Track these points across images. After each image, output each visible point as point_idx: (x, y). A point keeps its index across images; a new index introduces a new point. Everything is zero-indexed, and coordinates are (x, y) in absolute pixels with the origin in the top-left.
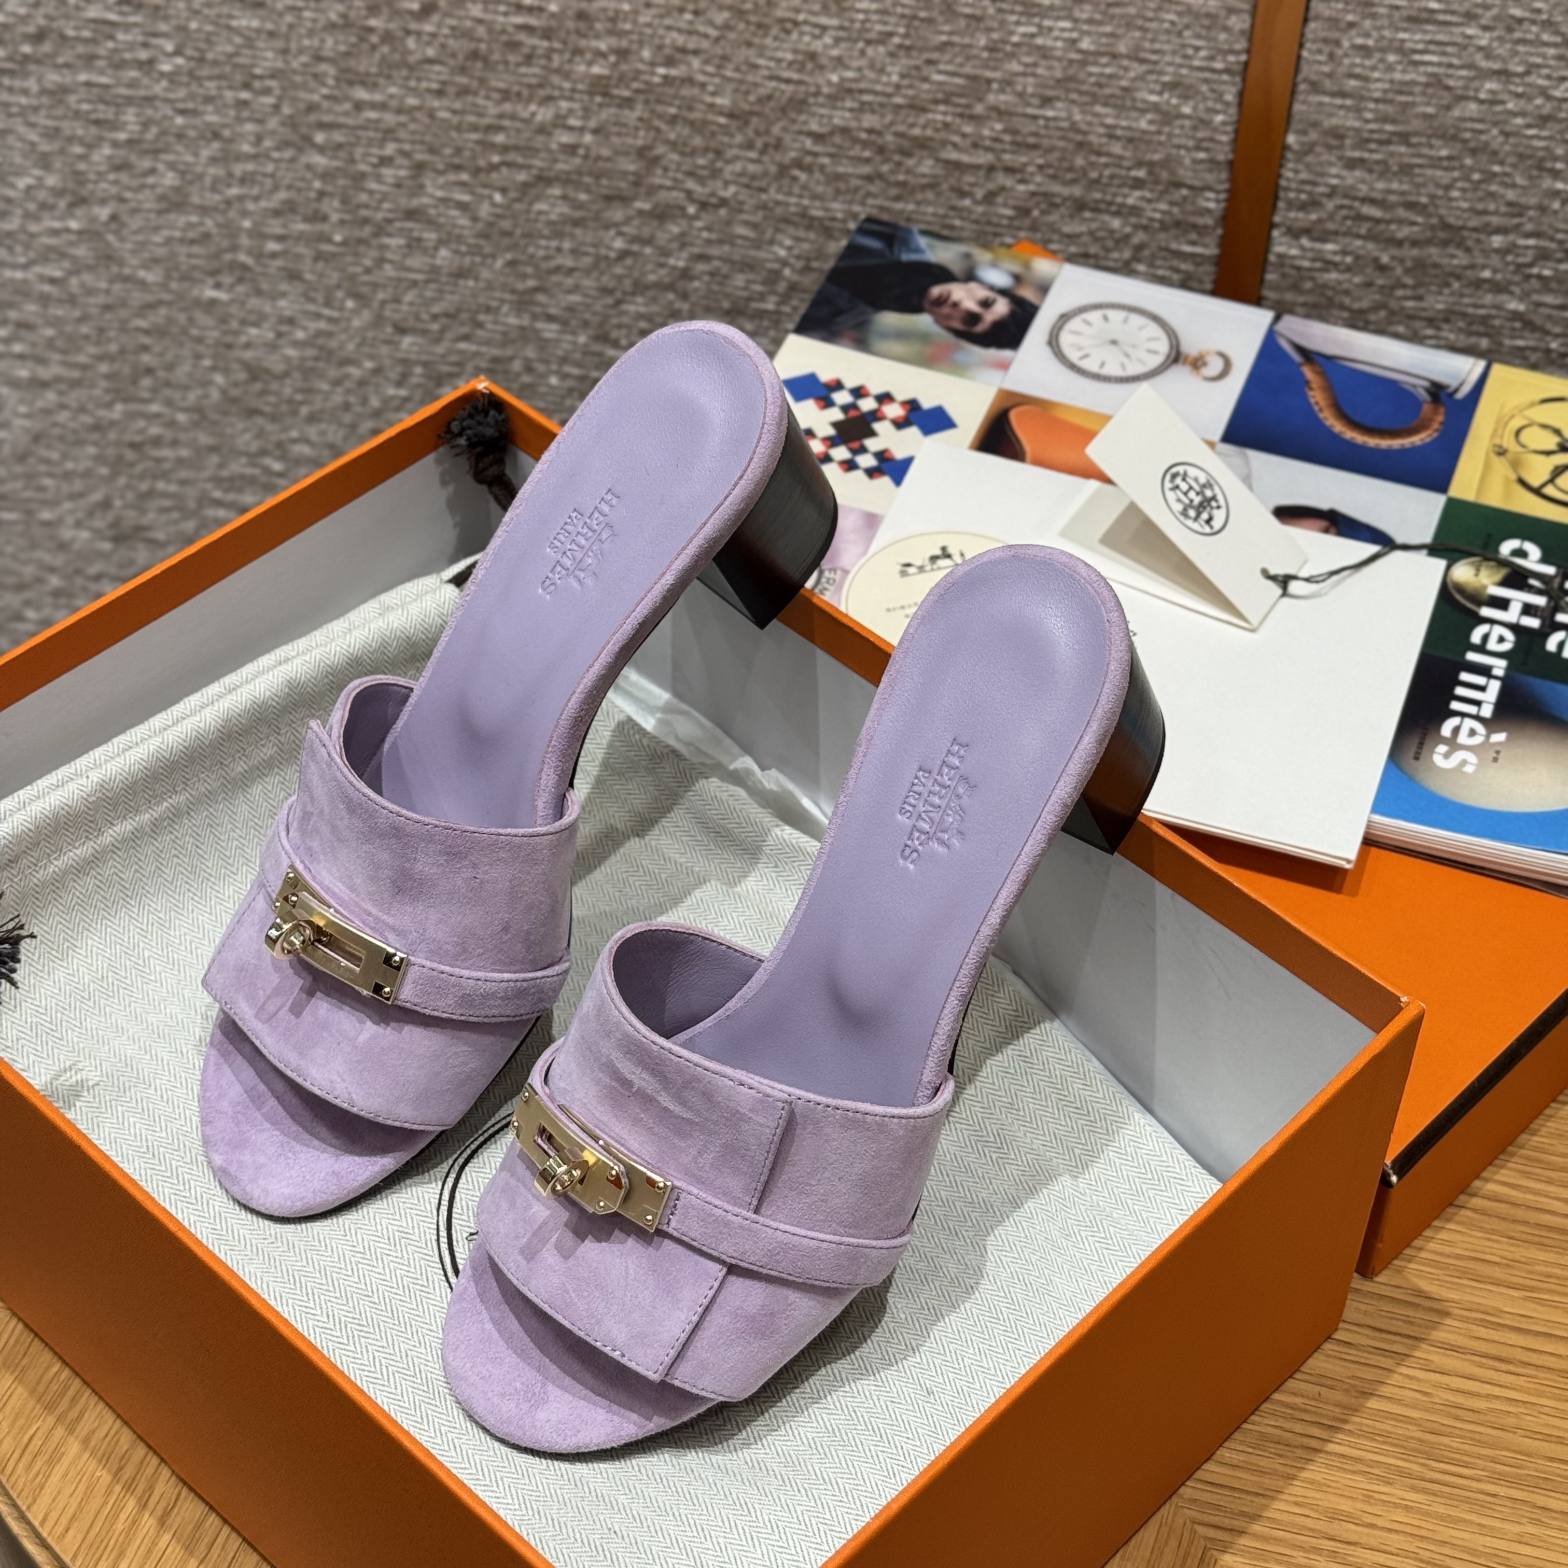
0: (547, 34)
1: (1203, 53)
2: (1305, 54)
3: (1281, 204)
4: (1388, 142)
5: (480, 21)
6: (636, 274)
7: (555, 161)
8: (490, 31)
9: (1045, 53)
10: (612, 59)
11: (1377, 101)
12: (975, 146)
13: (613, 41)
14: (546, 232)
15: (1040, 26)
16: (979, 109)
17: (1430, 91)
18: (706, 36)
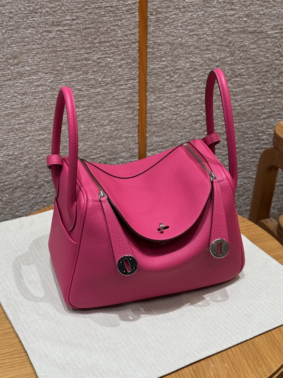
0: (15, 159)
1: (132, 125)
2: (147, 120)
3: (147, 147)
4: (162, 131)
5: (1, 161)
6: (36, 201)
7: (18, 184)
8: (3, 162)
9: (106, 133)
10: (28, 160)
11: (159, 124)
12: (96, 154)
13: (28, 156)
14: (17, 199)
15: (105, 129)
16: (96, 147)
17: (167, 120)
18: (46, 149)
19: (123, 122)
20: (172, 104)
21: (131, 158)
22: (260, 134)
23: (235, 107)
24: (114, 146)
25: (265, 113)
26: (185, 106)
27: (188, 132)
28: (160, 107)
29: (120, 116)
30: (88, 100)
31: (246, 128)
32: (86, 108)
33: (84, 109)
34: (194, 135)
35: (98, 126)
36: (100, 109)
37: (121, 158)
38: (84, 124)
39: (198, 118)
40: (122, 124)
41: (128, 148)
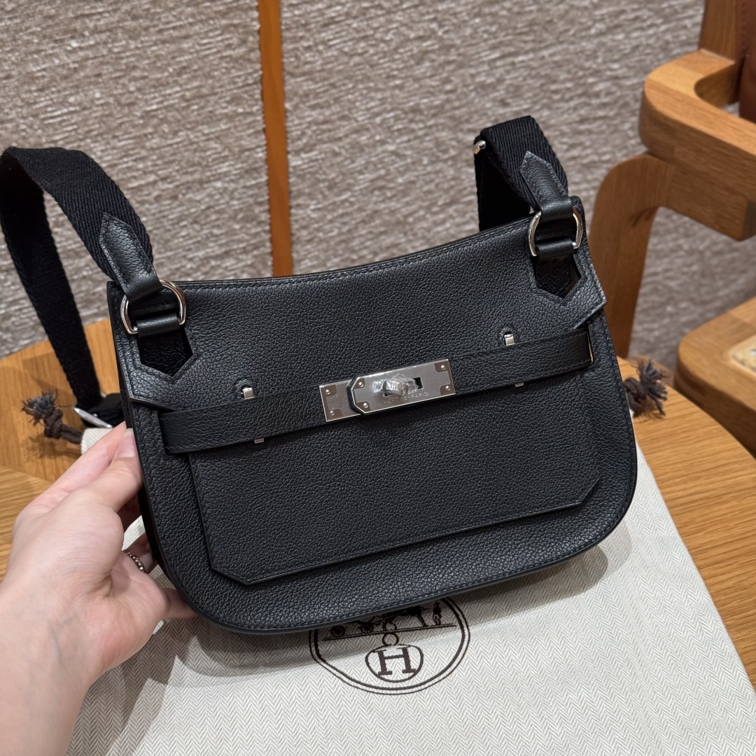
19: (216, 73)
20: (353, 7)
21: (246, 176)
22: (591, 80)
23: (523, 7)
24: (195, 146)
25: (602, 20)
26: (389, 12)
27: (400, 87)
28: (320, 19)
29: (207, 56)
30: (108, 12)
31: (552, 65)
32: (104, 36)
33: (98, 40)
34: (415, 95)
35: (145, 89)
36: (147, 38)
37: (216, 180)
38: (102, 85)
39: (425, 44)
40: (213, 77)
41: (236, 150)
